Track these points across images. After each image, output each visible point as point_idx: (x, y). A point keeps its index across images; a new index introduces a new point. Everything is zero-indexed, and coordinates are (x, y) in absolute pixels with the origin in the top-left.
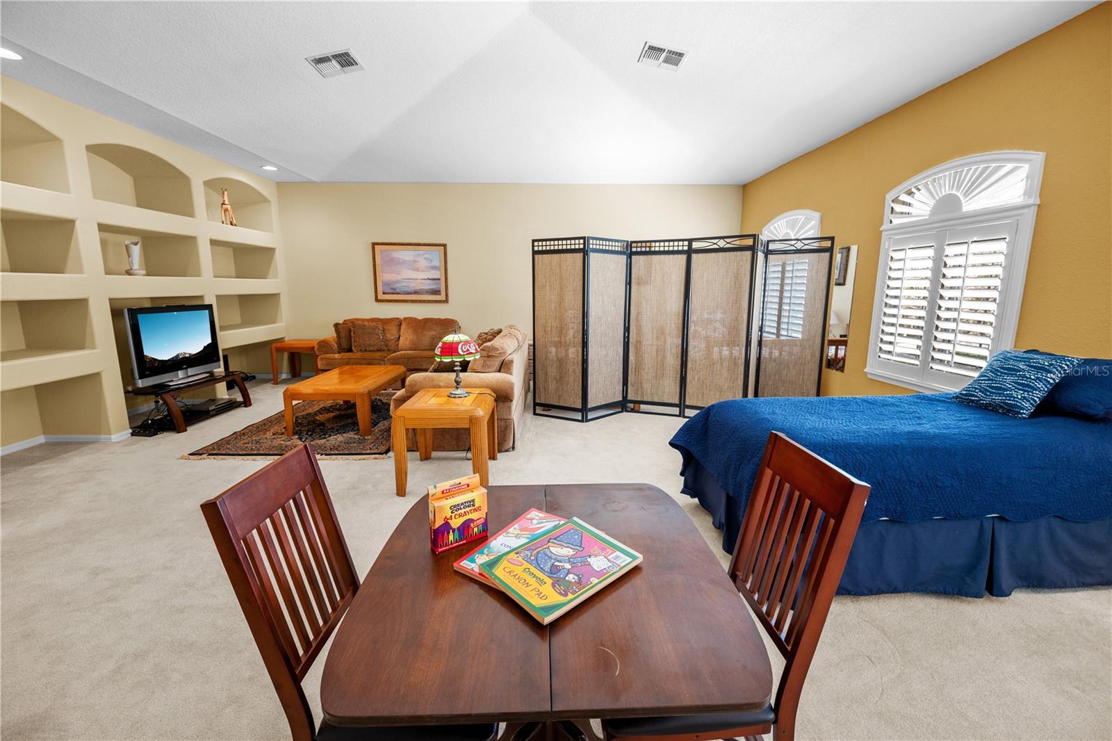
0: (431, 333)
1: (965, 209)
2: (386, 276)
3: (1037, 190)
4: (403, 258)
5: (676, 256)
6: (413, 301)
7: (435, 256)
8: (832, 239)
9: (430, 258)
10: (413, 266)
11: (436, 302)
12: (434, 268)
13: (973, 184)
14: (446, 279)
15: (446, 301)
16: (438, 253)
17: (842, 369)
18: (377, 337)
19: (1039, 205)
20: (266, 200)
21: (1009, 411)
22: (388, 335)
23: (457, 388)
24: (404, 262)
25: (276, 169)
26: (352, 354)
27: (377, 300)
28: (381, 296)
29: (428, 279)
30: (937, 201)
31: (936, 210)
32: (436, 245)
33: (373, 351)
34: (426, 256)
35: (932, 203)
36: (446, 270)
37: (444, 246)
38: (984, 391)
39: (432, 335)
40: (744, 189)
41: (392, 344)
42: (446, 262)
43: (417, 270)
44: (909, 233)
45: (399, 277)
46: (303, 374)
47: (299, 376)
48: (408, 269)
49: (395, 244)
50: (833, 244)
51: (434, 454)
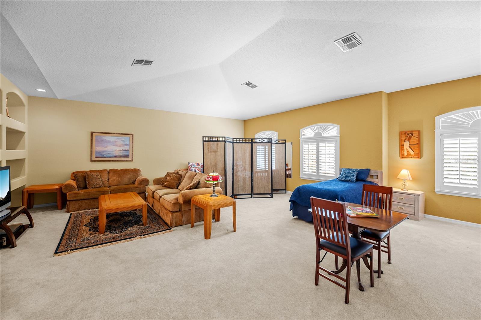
0: (129, 176)
1: (323, 136)
2: (98, 148)
3: (339, 133)
4: (108, 140)
5: (248, 144)
6: (113, 161)
7: (128, 140)
8: (285, 140)
9: (124, 140)
10: (114, 144)
11: (127, 161)
12: (126, 145)
13: (324, 130)
14: (132, 150)
15: (132, 160)
16: (129, 138)
17: (291, 177)
18: (98, 179)
19: (340, 136)
20: (22, 104)
21: (351, 181)
22: (103, 179)
23: (214, 193)
24: (109, 142)
25: (45, 91)
26: (87, 190)
27: (92, 161)
28: (94, 159)
29: (123, 150)
30: (315, 133)
31: (315, 135)
32: (128, 134)
33: (98, 187)
34: (122, 139)
35: (314, 133)
36: (132, 146)
37: (132, 135)
38: (345, 178)
39: (129, 177)
40: (244, 122)
41: (106, 184)
42: (132, 142)
43: (117, 146)
44: (306, 140)
45: (106, 149)
46: (35, 206)
47: (32, 208)
48: (111, 145)
49: (105, 133)
50: (285, 141)
51: (195, 224)
